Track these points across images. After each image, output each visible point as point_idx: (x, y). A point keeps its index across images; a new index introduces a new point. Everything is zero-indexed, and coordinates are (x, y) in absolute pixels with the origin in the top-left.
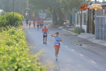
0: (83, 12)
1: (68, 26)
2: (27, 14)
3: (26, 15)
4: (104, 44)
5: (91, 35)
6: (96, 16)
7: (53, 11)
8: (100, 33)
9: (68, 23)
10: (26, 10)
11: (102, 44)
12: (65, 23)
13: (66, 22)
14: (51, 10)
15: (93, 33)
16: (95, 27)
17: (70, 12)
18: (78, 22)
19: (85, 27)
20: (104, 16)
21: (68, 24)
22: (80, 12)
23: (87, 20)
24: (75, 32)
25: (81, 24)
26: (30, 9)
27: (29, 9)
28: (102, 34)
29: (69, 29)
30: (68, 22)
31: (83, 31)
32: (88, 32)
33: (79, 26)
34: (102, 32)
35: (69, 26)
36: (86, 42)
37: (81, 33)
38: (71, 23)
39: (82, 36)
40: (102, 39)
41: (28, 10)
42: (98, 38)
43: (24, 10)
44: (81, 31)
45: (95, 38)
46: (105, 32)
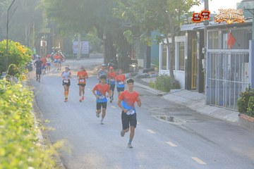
0: (177, 39)
1: (141, 72)
2: (44, 44)
3: (42, 45)
4: (225, 117)
5: (195, 95)
6: (208, 50)
7: (104, 37)
8: (217, 90)
9: (142, 66)
10: (42, 34)
11: (220, 117)
12: (134, 66)
13: (136, 62)
14: (100, 35)
15: (201, 90)
16: (206, 75)
17: (146, 40)
18: (164, 64)
19: (180, 76)
20: (227, 50)
21: (140, 68)
22: (170, 41)
23: (186, 58)
24: (158, 88)
25: (172, 70)
26: (51, 31)
27: (48, 31)
28: (221, 92)
29: (144, 80)
30: (141, 63)
31: (177, 85)
32: (188, 87)
33: (167, 72)
34: (221, 87)
36: (183, 112)
37: (172, 91)
38: (148, 64)
39: (175, 97)
40: (221, 104)
41: (46, 34)
42: (211, 103)
43: (36, 34)
44: (172, 85)
45: (204, 103)
46: (228, 87)
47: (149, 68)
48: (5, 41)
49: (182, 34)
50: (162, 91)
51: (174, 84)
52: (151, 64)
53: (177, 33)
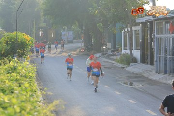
0: (134, 28)
1: (109, 52)
2: (42, 34)
3: (40, 35)
5: (148, 67)
6: (155, 35)
7: (84, 28)
8: (163, 63)
9: (110, 48)
10: (40, 27)
11: (165, 82)
12: (104, 48)
13: (106, 45)
14: (81, 27)
15: (152, 64)
16: (155, 53)
17: (112, 29)
18: (125, 46)
19: (137, 54)
20: (169, 35)
22: (129, 29)
24: (121, 63)
25: (131, 50)
26: (47, 25)
27: (44, 25)
28: (166, 64)
29: (112, 57)
30: (109, 45)
31: (135, 61)
32: (143, 61)
33: (128, 51)
34: (166, 61)
35: (111, 52)
36: (139, 79)
37: (131, 64)
39: (133, 68)
40: (166, 73)
41: (43, 27)
42: (159, 72)
43: (36, 28)
44: (131, 60)
45: (154, 72)
47: (115, 49)
48: (15, 33)
49: (137, 24)
50: (125, 64)
51: (133, 59)
52: (117, 46)
53: (134, 24)
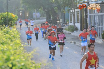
0: (76, 10)
2: (21, 14)
3: (20, 15)
6: (89, 14)
7: (46, 11)
9: (62, 22)
10: (20, 10)
12: (58, 22)
13: (59, 20)
14: (44, 10)
17: (63, 11)
18: (71, 20)
19: (78, 25)
20: (97, 14)
21: (61, 22)
22: (73, 11)
23: (80, 18)
24: (69, 31)
25: (74, 23)
26: (24, 9)
27: (23, 9)
30: (61, 20)
31: (76, 29)
33: (72, 24)
35: (63, 24)
37: (74, 31)
38: (64, 21)
39: (76, 34)
43: (18, 10)
44: (74, 29)
46: (98, 29)
47: (65, 23)
48: (7, 13)
49: (78, 8)
50: (71, 31)
51: (75, 28)
52: (66, 21)
53: (76, 8)
